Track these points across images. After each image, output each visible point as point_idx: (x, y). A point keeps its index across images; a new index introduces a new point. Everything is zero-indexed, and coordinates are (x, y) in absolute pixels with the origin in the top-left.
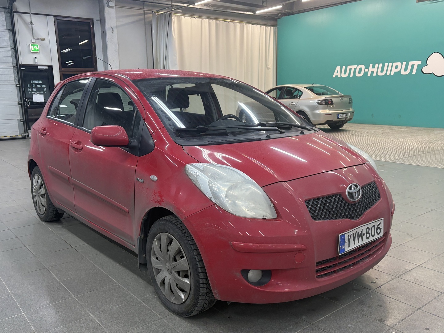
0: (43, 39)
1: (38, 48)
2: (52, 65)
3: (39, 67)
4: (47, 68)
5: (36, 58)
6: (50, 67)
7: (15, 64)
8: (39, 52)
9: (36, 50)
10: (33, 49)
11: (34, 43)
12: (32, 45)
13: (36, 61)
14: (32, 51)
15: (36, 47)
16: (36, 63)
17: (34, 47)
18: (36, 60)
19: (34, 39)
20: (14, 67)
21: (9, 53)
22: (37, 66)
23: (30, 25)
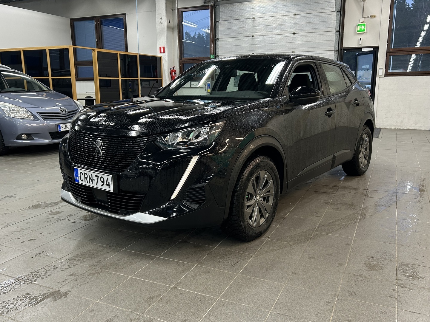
0: (373, 17)
1: (365, 27)
2: (378, 46)
3: (363, 50)
4: (372, 49)
5: (361, 39)
6: (376, 49)
7: (337, 48)
8: (366, 32)
9: (362, 29)
10: (359, 30)
11: (362, 22)
12: (358, 25)
13: (360, 43)
14: (358, 31)
15: (363, 27)
16: (360, 45)
17: (360, 27)
18: (361, 41)
19: (363, 17)
20: (336, 51)
21: (333, 36)
22: (360, 49)
23: (363, 3)
